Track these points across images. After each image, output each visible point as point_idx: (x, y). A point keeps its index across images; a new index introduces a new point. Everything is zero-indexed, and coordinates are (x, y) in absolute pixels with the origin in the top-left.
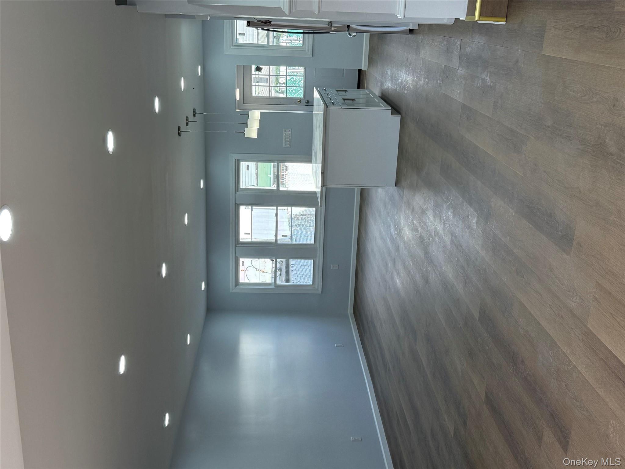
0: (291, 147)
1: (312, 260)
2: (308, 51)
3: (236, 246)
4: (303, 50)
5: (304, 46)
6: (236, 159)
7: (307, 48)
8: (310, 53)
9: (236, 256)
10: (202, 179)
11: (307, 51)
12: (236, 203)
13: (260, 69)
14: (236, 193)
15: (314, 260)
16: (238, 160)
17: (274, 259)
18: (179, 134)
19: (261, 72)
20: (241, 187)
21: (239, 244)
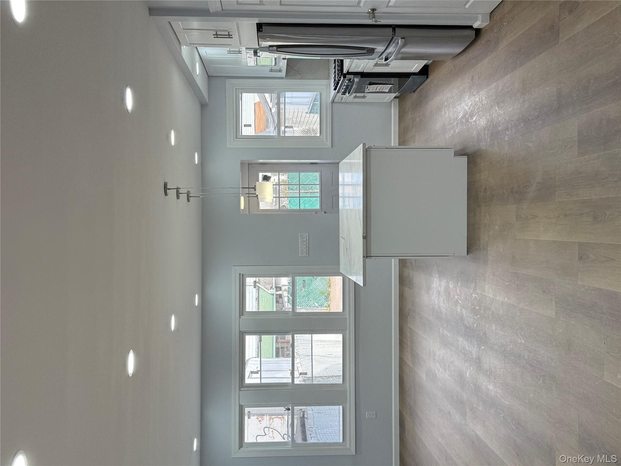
0: (309, 255)
1: (341, 407)
2: (327, 141)
3: (240, 390)
4: (320, 140)
5: (321, 136)
6: (240, 274)
7: (325, 138)
8: (329, 144)
9: (240, 405)
10: (196, 294)
11: (325, 141)
12: (240, 331)
13: (268, 178)
14: (240, 317)
15: (344, 406)
16: (242, 274)
17: (290, 408)
18: (166, 194)
19: (269, 181)
20: (247, 310)
21: (244, 387)
